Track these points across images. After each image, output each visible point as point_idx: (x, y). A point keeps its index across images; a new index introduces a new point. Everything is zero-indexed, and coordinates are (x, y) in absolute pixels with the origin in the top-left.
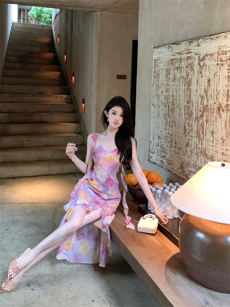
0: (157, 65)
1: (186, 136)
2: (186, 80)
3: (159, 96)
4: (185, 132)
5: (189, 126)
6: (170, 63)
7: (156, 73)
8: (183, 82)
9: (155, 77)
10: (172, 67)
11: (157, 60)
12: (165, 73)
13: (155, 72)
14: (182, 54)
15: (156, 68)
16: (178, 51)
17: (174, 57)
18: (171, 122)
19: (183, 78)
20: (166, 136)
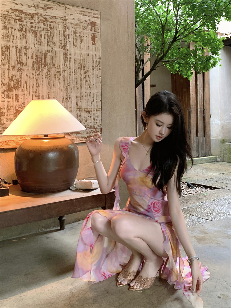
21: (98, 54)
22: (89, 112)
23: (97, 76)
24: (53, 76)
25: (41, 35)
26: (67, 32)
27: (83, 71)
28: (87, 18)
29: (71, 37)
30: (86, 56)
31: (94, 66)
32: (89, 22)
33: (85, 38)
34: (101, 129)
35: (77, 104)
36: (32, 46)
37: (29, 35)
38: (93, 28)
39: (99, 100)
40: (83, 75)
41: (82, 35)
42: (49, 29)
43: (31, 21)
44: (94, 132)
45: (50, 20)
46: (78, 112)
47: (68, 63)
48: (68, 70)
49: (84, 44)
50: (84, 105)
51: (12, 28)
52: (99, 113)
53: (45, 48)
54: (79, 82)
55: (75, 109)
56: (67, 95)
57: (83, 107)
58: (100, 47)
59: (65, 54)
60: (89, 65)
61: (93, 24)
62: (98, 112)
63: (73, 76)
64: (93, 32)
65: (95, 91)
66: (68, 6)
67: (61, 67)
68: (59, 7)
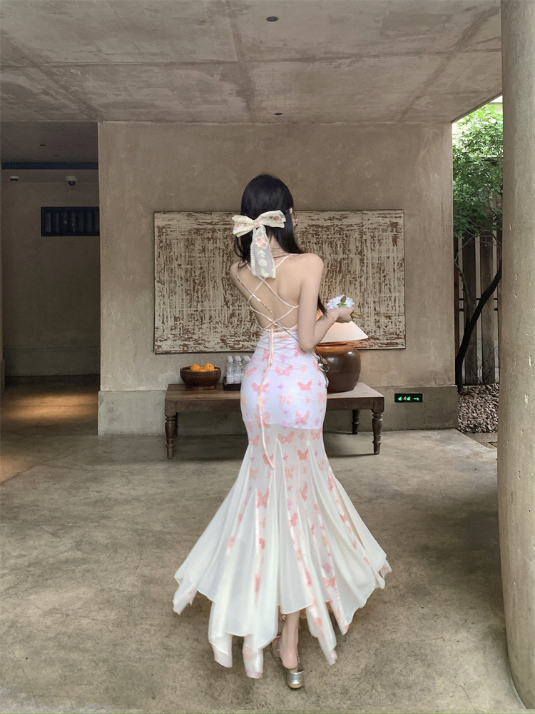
0: (165, 234)
1: (228, 307)
2: (225, 252)
3: (172, 270)
4: (227, 304)
5: (233, 296)
6: (192, 232)
7: (164, 243)
8: (219, 253)
9: (162, 247)
10: (199, 237)
11: (164, 228)
12: (182, 244)
13: (161, 242)
14: (215, 224)
15: (163, 237)
16: (209, 221)
17: (200, 227)
18: (200, 297)
19: (220, 249)
20: (192, 314)
21: (401, 255)
22: (390, 317)
23: (399, 279)
24: (348, 281)
25: (337, 245)
26: (364, 237)
27: (383, 275)
28: (387, 220)
29: (368, 242)
30: (386, 259)
31: (396, 269)
32: (389, 223)
33: (384, 241)
34: (405, 336)
35: (375, 309)
36: (328, 256)
37: (326, 247)
38: (395, 230)
39: (402, 304)
40: (382, 279)
41: (381, 238)
42: (345, 238)
43: (327, 233)
44: (396, 338)
45: (346, 229)
46: (376, 317)
47: (365, 269)
48: (365, 275)
49: (384, 247)
50: (383, 310)
51: (310, 242)
52: (402, 319)
53: (341, 256)
54: (377, 286)
55: (372, 315)
56: (364, 300)
57: (381, 312)
58: (402, 247)
59: (362, 260)
60: (389, 267)
61: (394, 225)
62: (400, 317)
63: (371, 281)
64: (395, 233)
65: (397, 294)
66: (365, 212)
67: (357, 272)
68: (355, 215)
